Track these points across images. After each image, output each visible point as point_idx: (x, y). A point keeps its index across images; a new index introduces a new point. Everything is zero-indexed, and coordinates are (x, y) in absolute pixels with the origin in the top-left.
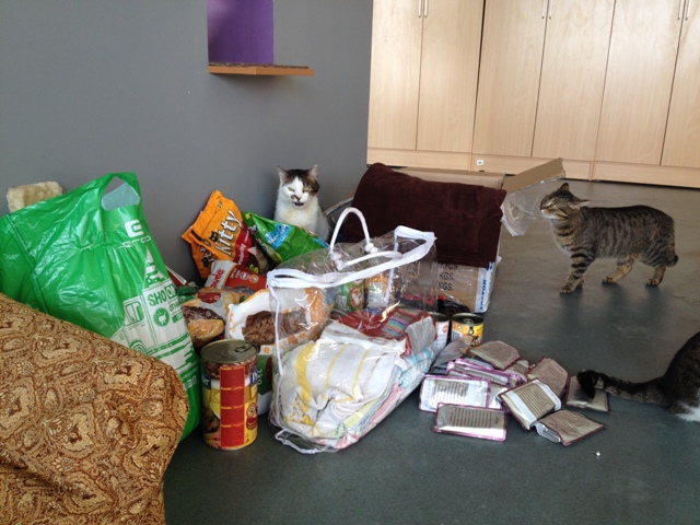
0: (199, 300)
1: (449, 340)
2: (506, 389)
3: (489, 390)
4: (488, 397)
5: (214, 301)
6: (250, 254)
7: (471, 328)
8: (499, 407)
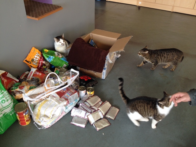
0: (19, 89)
1: (86, 94)
2: (89, 114)
4: (85, 115)
6: (43, 63)
7: (90, 93)
8: (87, 118)
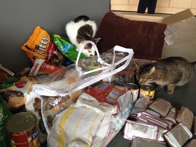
0: (15, 87)
1: (138, 97)
3: (158, 131)
4: (157, 135)
5: (23, 87)
6: (54, 54)
7: (149, 93)
8: (163, 140)
